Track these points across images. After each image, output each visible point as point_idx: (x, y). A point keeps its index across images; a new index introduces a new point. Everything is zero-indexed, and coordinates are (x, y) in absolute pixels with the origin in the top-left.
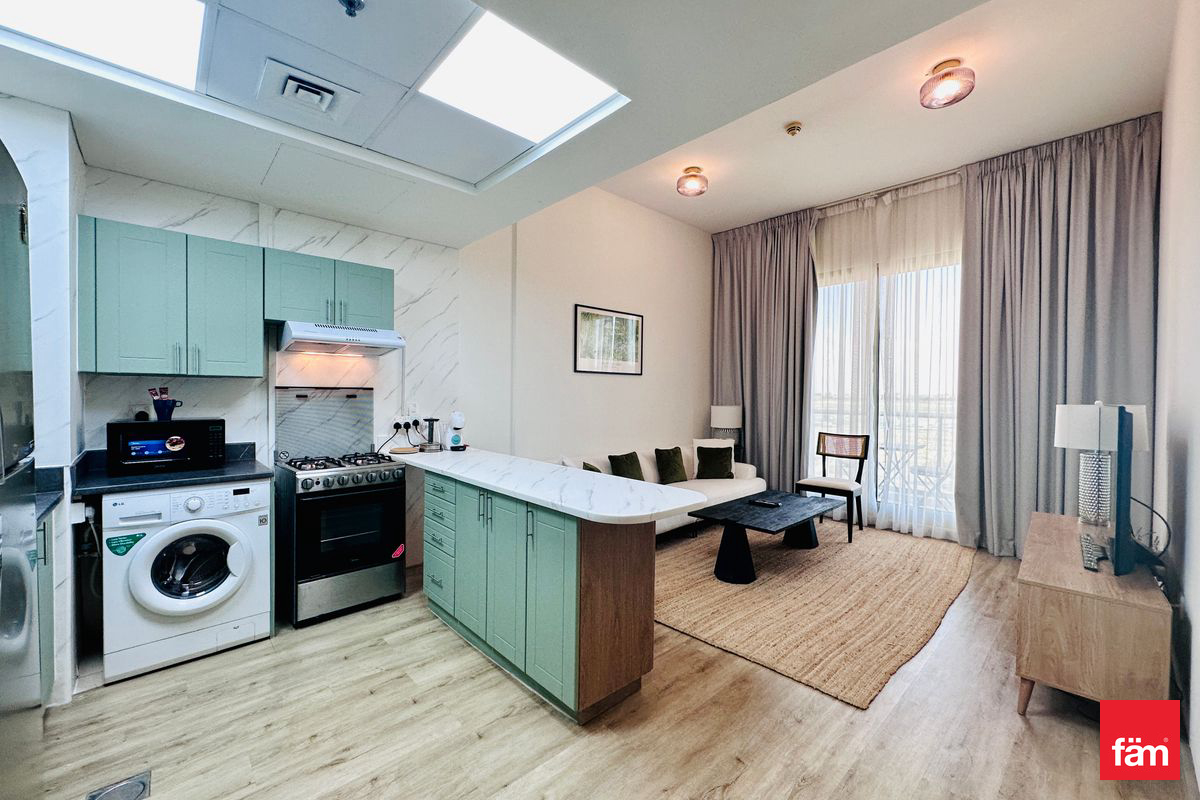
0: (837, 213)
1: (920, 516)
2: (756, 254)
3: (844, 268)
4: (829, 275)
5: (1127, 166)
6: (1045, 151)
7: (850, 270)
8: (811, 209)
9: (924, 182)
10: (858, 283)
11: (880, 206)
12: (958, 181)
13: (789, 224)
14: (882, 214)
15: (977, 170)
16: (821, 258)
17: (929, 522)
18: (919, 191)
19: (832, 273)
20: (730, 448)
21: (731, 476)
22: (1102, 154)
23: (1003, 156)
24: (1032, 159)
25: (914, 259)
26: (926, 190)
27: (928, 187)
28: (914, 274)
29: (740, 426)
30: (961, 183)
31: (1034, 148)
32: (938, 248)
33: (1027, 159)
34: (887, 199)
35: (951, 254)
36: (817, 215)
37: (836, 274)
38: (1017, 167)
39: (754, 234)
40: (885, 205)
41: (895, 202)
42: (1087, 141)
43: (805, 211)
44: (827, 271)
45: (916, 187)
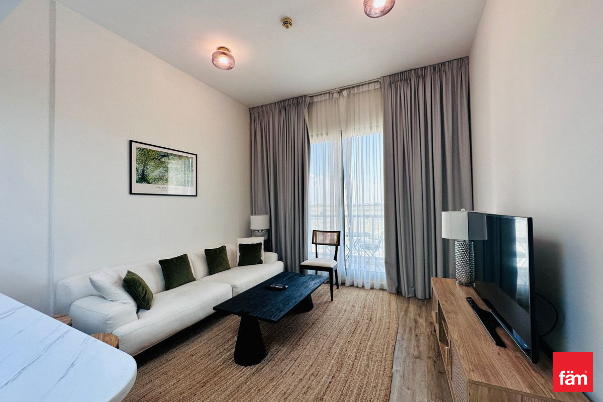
0: (319, 100)
1: (368, 276)
2: (275, 121)
3: (324, 133)
4: (316, 136)
5: (456, 85)
6: (420, 72)
7: (327, 134)
8: (305, 96)
9: (363, 85)
10: (331, 141)
11: (341, 97)
12: (379, 86)
13: (293, 105)
14: (343, 102)
15: (388, 81)
16: (311, 125)
17: (373, 279)
18: (361, 90)
19: (318, 135)
20: (261, 244)
21: (261, 262)
22: (445, 76)
23: (401, 73)
24: (414, 76)
25: (360, 128)
26: (364, 90)
27: (365, 88)
28: (360, 137)
29: (268, 228)
30: (381, 88)
31: (415, 70)
32: (371, 123)
33: (411, 76)
34: (345, 93)
35: (377, 127)
36: (308, 100)
37: (320, 136)
38: (407, 80)
39: (274, 110)
40: (344, 97)
41: (349, 96)
42: (437, 68)
43: (301, 97)
44: (315, 134)
45: (359, 87)
